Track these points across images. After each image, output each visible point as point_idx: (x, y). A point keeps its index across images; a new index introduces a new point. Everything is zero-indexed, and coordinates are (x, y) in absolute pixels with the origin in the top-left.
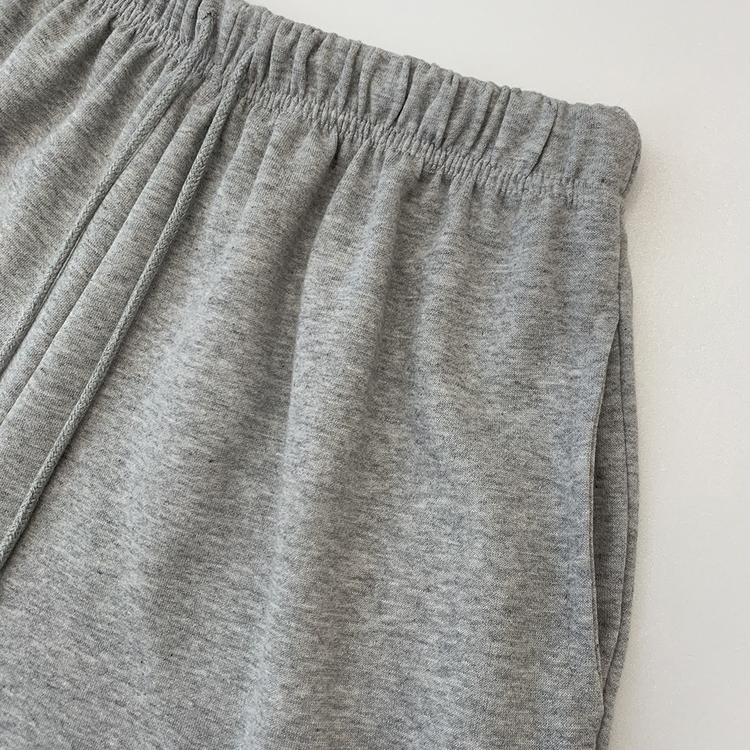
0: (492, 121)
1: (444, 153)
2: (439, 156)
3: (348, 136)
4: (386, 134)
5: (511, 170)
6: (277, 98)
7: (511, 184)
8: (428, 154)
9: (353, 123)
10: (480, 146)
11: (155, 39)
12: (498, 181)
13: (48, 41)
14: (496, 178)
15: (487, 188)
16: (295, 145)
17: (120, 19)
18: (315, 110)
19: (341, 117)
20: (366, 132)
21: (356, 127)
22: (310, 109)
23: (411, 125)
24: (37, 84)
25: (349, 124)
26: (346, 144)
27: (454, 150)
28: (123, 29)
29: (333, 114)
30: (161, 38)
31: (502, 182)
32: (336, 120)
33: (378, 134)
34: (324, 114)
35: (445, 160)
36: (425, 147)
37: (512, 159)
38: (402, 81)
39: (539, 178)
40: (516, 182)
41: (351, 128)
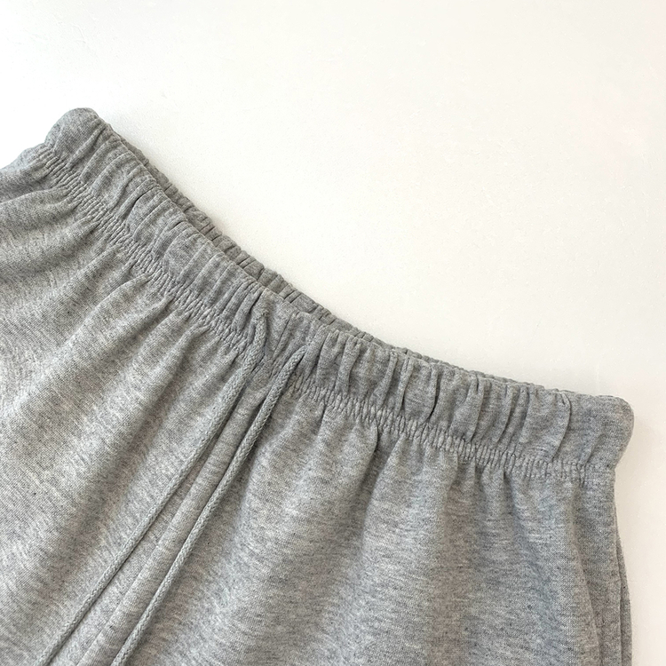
0: (515, 421)
1: (474, 447)
2: (470, 449)
3: (386, 430)
4: (421, 429)
5: (533, 457)
6: (323, 392)
7: (535, 470)
8: (460, 449)
9: (390, 418)
10: (505, 441)
11: (208, 323)
12: (523, 469)
13: (111, 319)
14: (521, 466)
15: (514, 475)
16: (343, 439)
17: (176, 303)
18: (357, 408)
19: (379, 413)
20: (402, 427)
21: (393, 421)
22: (353, 406)
23: (444, 424)
24: (94, 355)
25: (386, 419)
26: (385, 436)
27: (483, 444)
28: (179, 314)
29: (373, 410)
30: (213, 323)
31: (527, 469)
32: (375, 415)
33: (413, 428)
34: (365, 410)
35: (476, 452)
36: (457, 442)
37: (534, 449)
38: (431, 390)
39: (560, 465)
40: (539, 467)
41: (389, 422)
